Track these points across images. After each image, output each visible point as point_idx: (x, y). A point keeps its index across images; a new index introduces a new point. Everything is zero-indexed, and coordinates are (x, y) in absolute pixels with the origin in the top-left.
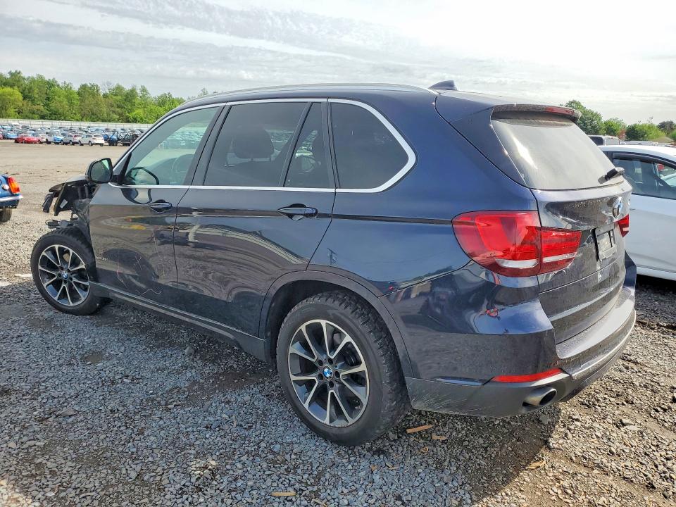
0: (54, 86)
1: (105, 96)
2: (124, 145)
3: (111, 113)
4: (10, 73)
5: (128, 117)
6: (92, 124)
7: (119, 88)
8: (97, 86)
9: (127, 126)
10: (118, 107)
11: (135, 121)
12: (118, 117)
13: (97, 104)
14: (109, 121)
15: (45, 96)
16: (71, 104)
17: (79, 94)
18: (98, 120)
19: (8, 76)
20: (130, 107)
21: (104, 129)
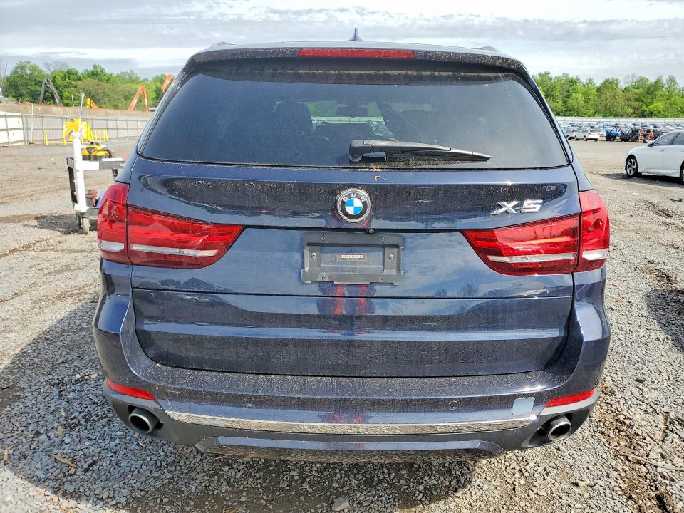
0: (576, 83)
1: (627, 90)
2: (622, 141)
3: (626, 107)
4: (540, 74)
5: (643, 111)
6: (603, 119)
7: (642, 80)
8: (617, 80)
9: (641, 121)
10: (636, 100)
11: (651, 114)
12: (632, 111)
13: (614, 98)
14: (622, 116)
15: (565, 94)
16: (587, 101)
17: (598, 90)
18: (610, 116)
19: (538, 77)
20: (649, 100)
21: (614, 124)
